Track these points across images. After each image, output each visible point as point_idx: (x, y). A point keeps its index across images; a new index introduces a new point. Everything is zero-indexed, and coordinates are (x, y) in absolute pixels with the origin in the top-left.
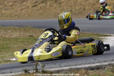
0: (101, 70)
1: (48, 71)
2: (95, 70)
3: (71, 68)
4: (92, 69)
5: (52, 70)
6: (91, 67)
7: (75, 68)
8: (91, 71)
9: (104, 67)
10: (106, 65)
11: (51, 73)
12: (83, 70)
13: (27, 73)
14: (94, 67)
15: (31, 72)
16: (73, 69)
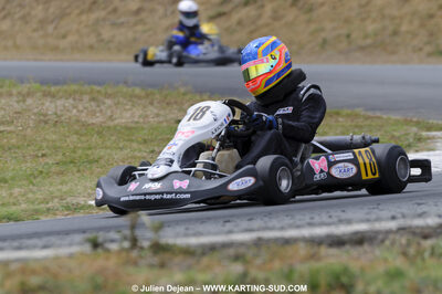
0: (366, 247)
1: (175, 245)
2: (348, 247)
3: (260, 239)
4: (338, 242)
5: (193, 241)
6: (337, 237)
7: (276, 240)
8: (334, 251)
9: (381, 237)
10: (389, 232)
11: (188, 252)
12: (302, 245)
13: (100, 250)
14: (345, 238)
15: (114, 247)
16: (269, 241)
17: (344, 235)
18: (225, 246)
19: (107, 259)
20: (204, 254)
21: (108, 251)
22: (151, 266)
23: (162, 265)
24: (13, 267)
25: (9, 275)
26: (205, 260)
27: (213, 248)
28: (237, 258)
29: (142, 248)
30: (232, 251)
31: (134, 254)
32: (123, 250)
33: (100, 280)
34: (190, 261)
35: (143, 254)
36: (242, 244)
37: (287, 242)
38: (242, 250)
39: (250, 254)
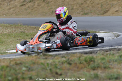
0: (93, 54)
2: (88, 54)
3: (67, 53)
4: (86, 53)
6: (85, 52)
7: (71, 53)
8: (85, 55)
9: (96, 52)
10: (98, 51)
11: (51, 55)
12: (78, 54)
13: (30, 56)
16: (69, 53)
17: (87, 51)
18: (59, 54)
19: (33, 57)
21: (32, 56)
22: (43, 59)
23: (46, 59)
24: (11, 59)
25: (11, 61)
26: (56, 57)
27: (56, 55)
29: (40, 55)
30: (62, 55)
31: (39, 56)
32: (36, 55)
33: (33, 61)
34: (53, 57)
35: (41, 56)
36: (63, 54)
37: (74, 53)
38: (64, 55)
39: (66, 56)
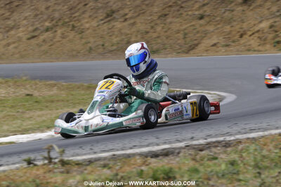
0: (171, 157)
1: (71, 160)
2: (161, 157)
3: (114, 155)
4: (155, 155)
5: (79, 158)
6: (154, 152)
7: (123, 155)
8: (154, 160)
9: (177, 151)
10: (181, 148)
11: (78, 164)
12: (138, 157)
13: (31, 165)
14: (159, 153)
15: (39, 163)
16: (119, 156)
18: (96, 160)
19: (38, 170)
20: (87, 165)
21: (35, 165)
23: (68, 172)
26: (89, 168)
27: (90, 162)
28: (105, 166)
29: (55, 163)
30: (102, 162)
31: (51, 166)
32: (44, 164)
33: (38, 182)
34: (82, 168)
35: (56, 166)
36: (105, 159)
37: (129, 156)
38: (106, 162)
39: (111, 163)
